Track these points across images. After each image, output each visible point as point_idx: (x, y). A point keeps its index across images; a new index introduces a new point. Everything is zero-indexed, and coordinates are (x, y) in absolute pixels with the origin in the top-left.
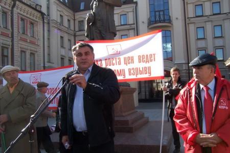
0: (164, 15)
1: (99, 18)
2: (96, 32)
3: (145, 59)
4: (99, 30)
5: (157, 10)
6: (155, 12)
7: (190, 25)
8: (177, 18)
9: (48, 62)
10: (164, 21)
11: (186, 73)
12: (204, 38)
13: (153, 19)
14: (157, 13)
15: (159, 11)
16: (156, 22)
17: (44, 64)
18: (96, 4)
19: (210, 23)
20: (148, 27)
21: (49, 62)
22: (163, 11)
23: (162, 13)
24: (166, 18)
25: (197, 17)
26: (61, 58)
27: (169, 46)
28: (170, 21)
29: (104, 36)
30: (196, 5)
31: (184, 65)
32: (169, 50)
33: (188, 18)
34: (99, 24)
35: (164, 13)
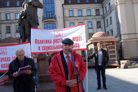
0: (52, 14)
1: (29, 14)
2: (26, 23)
4: (28, 21)
6: (47, 12)
7: (67, 21)
8: (59, 17)
10: (52, 18)
13: (45, 16)
15: (49, 12)
16: (47, 18)
18: (27, 5)
19: (77, 21)
20: (42, 21)
22: (52, 12)
23: (51, 13)
24: (53, 16)
25: (70, 17)
28: (55, 18)
29: (32, 25)
30: (69, 10)
33: (65, 17)
34: (28, 18)
35: (52, 13)
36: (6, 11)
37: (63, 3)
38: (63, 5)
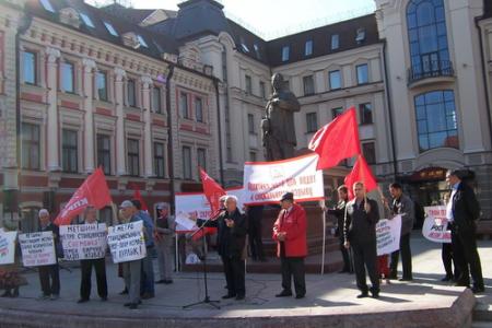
0: (439, 61)
3: (306, 181)
5: (424, 51)
6: (421, 56)
8: (465, 65)
9: (228, 162)
10: (440, 73)
13: (418, 70)
14: (426, 59)
15: (429, 54)
16: (423, 75)
17: (221, 166)
20: (408, 85)
21: (230, 161)
22: (437, 52)
23: (434, 57)
26: (251, 153)
28: (451, 72)
35: (438, 57)
36: (302, 70)
37: (480, 13)
38: (477, 20)
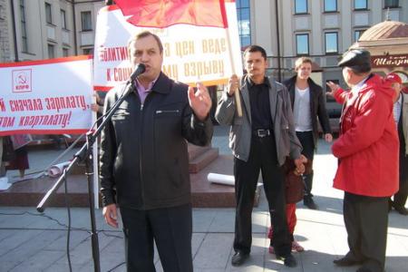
3: (214, 47)
9: (23, 52)
11: (274, 74)
12: (306, 14)
17: (17, 56)
21: (26, 52)
26: (49, 45)
27: (245, 24)
31: (271, 61)
32: (246, 32)
